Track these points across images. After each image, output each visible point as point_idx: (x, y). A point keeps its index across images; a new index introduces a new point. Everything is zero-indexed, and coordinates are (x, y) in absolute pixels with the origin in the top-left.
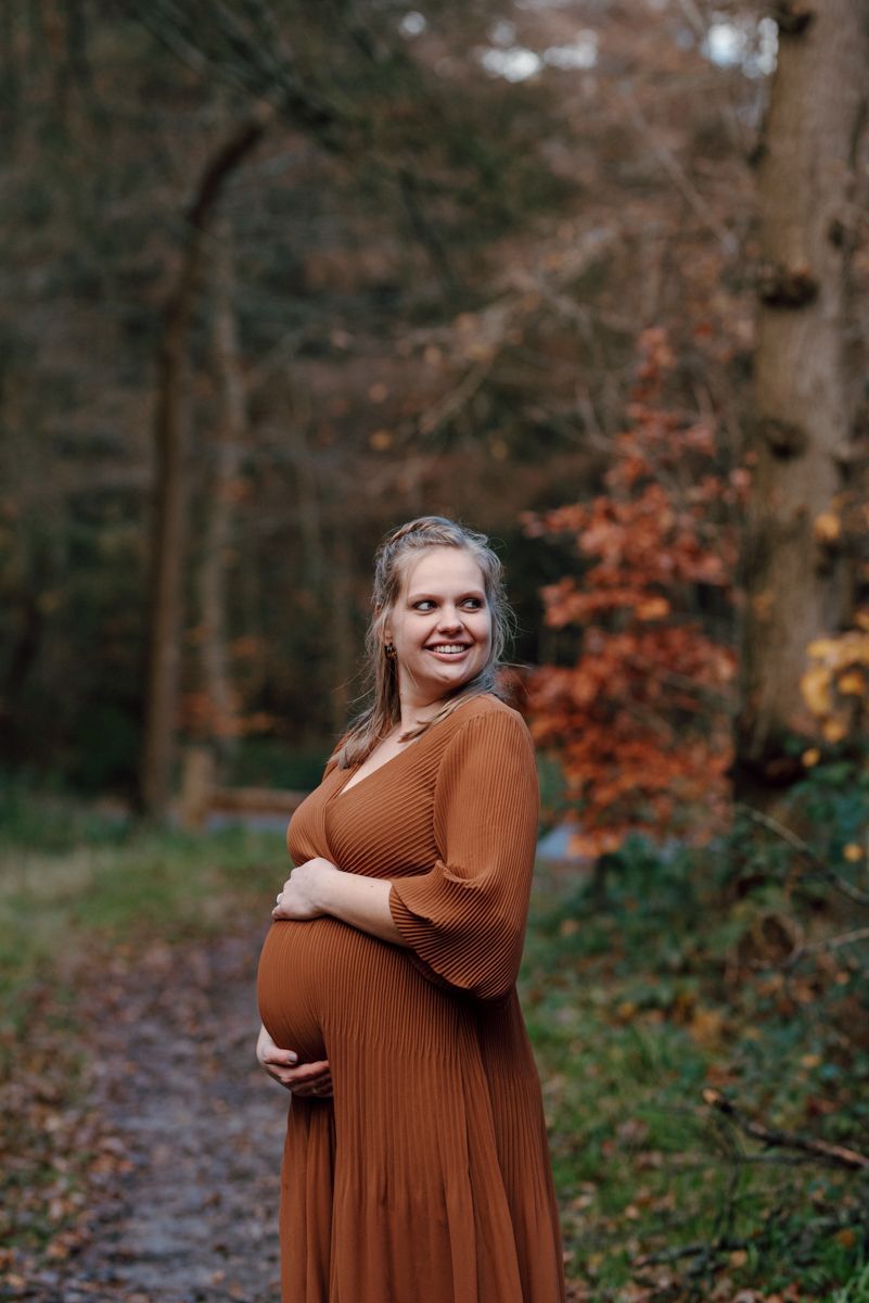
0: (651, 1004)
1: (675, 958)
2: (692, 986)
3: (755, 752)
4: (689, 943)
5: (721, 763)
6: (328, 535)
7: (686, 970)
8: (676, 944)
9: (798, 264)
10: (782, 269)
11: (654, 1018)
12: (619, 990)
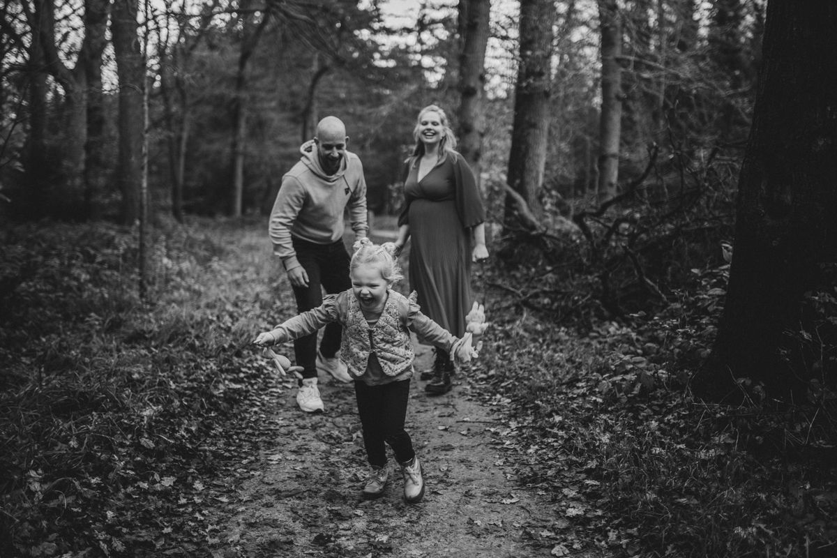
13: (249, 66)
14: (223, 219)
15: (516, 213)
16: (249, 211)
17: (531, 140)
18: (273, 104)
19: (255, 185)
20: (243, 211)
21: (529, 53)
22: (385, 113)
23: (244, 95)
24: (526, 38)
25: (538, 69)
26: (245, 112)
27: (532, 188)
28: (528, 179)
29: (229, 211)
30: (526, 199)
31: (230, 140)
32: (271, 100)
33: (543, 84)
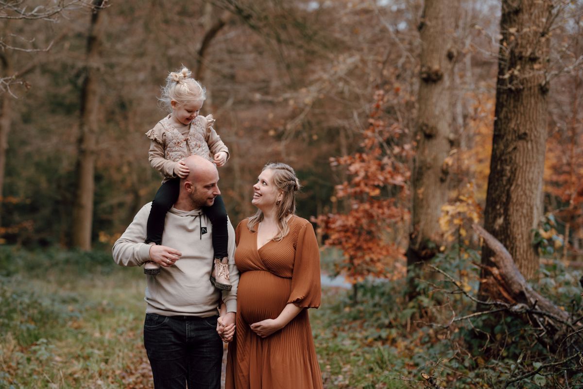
0: (379, 338)
1: (387, 322)
2: (394, 332)
3: (417, 246)
4: (392, 316)
5: (403, 250)
6: (242, 169)
7: (390, 326)
8: (386, 316)
9: (436, 67)
10: (430, 68)
11: (379, 344)
12: (365, 334)
13: (104, 17)
14: (62, 255)
15: (495, 271)
16: (103, 238)
17: (519, 158)
18: (142, 76)
19: (113, 200)
20: (95, 237)
21: (513, 30)
22: (308, 100)
23: (95, 62)
24: (509, 6)
25: (528, 53)
26: (97, 88)
27: (521, 233)
28: (515, 217)
29: (71, 242)
30: (512, 249)
31: (75, 131)
32: (138, 70)
33: (536, 74)
